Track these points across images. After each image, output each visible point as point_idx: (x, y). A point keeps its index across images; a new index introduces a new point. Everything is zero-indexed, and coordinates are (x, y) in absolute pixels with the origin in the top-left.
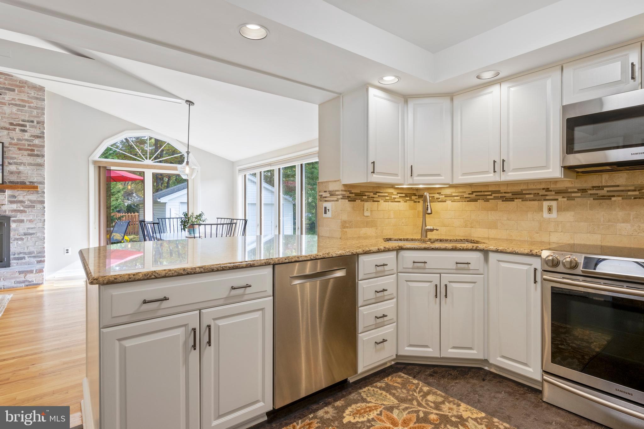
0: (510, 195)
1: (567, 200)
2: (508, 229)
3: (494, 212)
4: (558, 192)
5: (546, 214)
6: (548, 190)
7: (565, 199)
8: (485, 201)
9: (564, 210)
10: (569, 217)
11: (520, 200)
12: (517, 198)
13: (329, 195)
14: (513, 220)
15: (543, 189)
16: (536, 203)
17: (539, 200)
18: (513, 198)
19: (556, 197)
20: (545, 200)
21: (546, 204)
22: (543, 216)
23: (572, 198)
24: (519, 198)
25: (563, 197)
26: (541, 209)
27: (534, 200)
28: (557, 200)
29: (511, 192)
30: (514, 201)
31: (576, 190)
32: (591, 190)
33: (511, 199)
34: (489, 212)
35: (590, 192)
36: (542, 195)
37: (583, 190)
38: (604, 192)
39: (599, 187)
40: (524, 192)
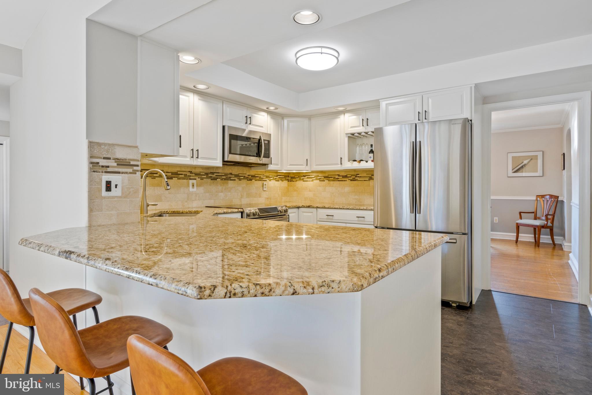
0: (170, 174)
1: (201, 179)
2: (169, 201)
3: (159, 187)
4: (196, 174)
5: (191, 189)
6: (191, 172)
7: (199, 179)
8: (152, 178)
9: (199, 186)
10: (201, 190)
11: (176, 179)
12: (174, 177)
13: (115, 164)
14: (172, 194)
15: (189, 172)
16: (185, 181)
17: (187, 179)
18: (172, 177)
19: (195, 178)
20: (190, 179)
21: (191, 182)
22: (189, 190)
23: (202, 179)
24: (176, 177)
25: (199, 178)
26: (188, 186)
27: (184, 179)
28: (195, 179)
29: (171, 172)
30: (172, 179)
31: (204, 174)
32: (210, 174)
33: (171, 177)
34: (156, 188)
35: (210, 175)
36: (188, 176)
37: (207, 174)
38: (214, 176)
39: (212, 173)
40: (179, 173)
